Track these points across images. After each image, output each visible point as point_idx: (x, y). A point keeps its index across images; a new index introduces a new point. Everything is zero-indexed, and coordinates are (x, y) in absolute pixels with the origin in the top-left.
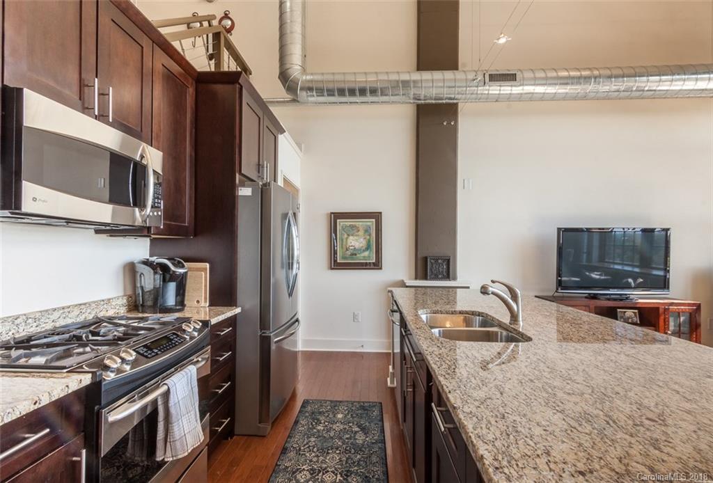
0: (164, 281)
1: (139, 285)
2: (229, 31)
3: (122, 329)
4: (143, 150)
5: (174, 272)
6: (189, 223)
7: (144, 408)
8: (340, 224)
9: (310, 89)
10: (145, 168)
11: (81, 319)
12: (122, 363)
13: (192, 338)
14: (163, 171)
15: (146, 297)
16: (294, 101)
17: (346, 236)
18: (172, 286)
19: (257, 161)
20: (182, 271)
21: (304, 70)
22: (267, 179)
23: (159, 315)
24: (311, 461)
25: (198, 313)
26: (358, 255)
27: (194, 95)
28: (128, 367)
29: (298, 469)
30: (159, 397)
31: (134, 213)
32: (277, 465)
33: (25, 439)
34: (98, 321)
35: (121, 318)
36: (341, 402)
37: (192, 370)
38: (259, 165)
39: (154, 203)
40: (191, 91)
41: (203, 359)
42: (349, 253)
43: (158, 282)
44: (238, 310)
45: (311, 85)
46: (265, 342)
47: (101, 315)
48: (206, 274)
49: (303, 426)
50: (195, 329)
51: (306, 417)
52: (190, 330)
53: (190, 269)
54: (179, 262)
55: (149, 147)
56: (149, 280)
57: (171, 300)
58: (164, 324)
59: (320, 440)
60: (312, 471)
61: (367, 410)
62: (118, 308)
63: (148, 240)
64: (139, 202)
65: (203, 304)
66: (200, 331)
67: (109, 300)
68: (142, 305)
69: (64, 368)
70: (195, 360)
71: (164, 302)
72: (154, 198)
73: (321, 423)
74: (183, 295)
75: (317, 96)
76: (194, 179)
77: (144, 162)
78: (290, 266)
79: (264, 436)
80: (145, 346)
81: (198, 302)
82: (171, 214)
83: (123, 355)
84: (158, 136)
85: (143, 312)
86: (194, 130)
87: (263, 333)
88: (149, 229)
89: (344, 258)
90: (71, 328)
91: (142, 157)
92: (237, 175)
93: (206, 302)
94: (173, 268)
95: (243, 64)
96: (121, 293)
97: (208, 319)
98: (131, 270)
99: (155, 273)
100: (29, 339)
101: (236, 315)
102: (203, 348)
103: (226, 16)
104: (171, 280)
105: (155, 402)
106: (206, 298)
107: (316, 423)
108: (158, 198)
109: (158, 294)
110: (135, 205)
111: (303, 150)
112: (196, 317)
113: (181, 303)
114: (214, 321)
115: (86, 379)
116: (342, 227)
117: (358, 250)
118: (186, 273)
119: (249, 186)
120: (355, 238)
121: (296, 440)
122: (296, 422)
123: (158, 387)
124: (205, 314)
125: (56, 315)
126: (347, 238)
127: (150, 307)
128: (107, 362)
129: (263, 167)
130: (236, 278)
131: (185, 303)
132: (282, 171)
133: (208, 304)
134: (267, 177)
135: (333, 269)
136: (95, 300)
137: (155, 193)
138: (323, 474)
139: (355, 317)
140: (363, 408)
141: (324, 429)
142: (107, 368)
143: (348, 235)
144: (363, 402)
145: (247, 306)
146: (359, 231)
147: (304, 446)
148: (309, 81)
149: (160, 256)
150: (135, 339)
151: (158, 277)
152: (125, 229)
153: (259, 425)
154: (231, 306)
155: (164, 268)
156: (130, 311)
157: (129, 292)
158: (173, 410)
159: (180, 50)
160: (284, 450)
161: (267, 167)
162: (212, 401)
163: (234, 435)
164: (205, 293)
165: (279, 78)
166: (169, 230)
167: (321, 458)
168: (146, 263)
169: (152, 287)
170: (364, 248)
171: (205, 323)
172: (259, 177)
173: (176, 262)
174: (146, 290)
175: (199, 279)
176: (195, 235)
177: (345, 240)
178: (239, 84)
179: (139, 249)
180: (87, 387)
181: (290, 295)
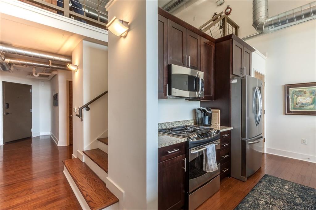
0: (205, 115)
1: (197, 116)
2: (229, 13)
3: (193, 129)
4: (198, 73)
5: (208, 112)
6: (213, 96)
7: (199, 152)
8: (291, 90)
9: (271, 25)
10: (199, 78)
11: (183, 125)
12: (194, 138)
13: (213, 135)
14: (204, 79)
15: (199, 120)
16: (261, 33)
17: (296, 96)
18: (207, 117)
19: (240, 67)
20: (210, 112)
21: (267, 17)
22: (245, 74)
23: (203, 127)
24: (266, 199)
25: (216, 128)
26: (305, 107)
27: (214, 49)
28: (195, 139)
29: (259, 199)
30: (204, 151)
31: (195, 94)
32: (249, 193)
33: (174, 150)
34: (187, 126)
35: (192, 126)
36: (288, 181)
37: (214, 145)
38: (241, 69)
39: (201, 89)
40: (213, 47)
41: (217, 143)
42: (298, 106)
43: (203, 116)
44: (232, 128)
45: (271, 23)
46: (244, 143)
47: (187, 125)
48: (219, 114)
49: (264, 184)
50: (214, 132)
51: (265, 181)
52: (213, 132)
53: (213, 112)
54: (209, 109)
55: (200, 72)
56: (200, 115)
57: (207, 123)
58: (205, 129)
59: (273, 193)
60: (267, 203)
61: (306, 190)
62: (191, 123)
63: (199, 101)
64: (197, 90)
65: (218, 125)
66: (216, 133)
67: (189, 120)
68: (198, 123)
69: (181, 136)
70: (215, 143)
71: (205, 122)
72: (201, 88)
73: (274, 186)
74: (211, 121)
75: (275, 27)
76: (214, 79)
77: (198, 77)
78: (257, 112)
79: (244, 182)
80: (199, 134)
81: (216, 124)
82: (207, 92)
83: (194, 136)
84: (202, 67)
85: (198, 125)
86: (214, 61)
87: (243, 139)
88: (200, 98)
89: (294, 108)
90: (181, 127)
91: (198, 75)
92: (231, 75)
93: (219, 124)
94: (207, 111)
95: (235, 25)
96: (192, 119)
97: (219, 129)
98: (195, 111)
99: (202, 113)
100: (172, 128)
101: (231, 130)
102: (218, 139)
103: (228, 8)
104: (207, 115)
105: (202, 151)
106: (219, 123)
107: (271, 185)
108: (203, 88)
109: (203, 120)
110: (196, 91)
111: (267, 56)
112: (215, 129)
113: (210, 124)
114: (222, 131)
115: (186, 140)
116: (293, 92)
117: (305, 104)
118: (212, 113)
119: (236, 79)
120: (303, 97)
121: (259, 188)
122: (260, 182)
123: (203, 147)
124: (219, 128)
125: (177, 123)
126: (296, 98)
127: (200, 124)
128: (190, 136)
129: (243, 69)
130: (231, 116)
131: (212, 123)
132: (254, 69)
133: (220, 125)
134: (245, 73)
135: (286, 114)
136: (186, 120)
137: (202, 86)
138: (273, 206)
139: (303, 142)
140: (304, 188)
141: (275, 189)
142: (190, 138)
143: (298, 96)
144: (304, 186)
145: (236, 127)
146: (306, 93)
147: (264, 192)
148: (269, 22)
149: (203, 107)
150: (197, 132)
151: (203, 114)
152: (193, 99)
153: (242, 176)
154: (228, 126)
155: (205, 111)
156: (195, 124)
157: (194, 119)
158: (208, 156)
159: (210, 35)
160: (253, 190)
161: (245, 69)
162: (221, 160)
163: (231, 177)
164: (219, 121)
165: (253, 26)
166: (206, 98)
167: (272, 200)
168: (199, 109)
169: (201, 117)
170: (310, 103)
171: (218, 131)
172: (241, 74)
173: (208, 109)
174: (199, 118)
175: (217, 115)
176: (215, 99)
177: (295, 99)
178: (232, 39)
179: (197, 105)
180: (186, 142)
181: (257, 125)
